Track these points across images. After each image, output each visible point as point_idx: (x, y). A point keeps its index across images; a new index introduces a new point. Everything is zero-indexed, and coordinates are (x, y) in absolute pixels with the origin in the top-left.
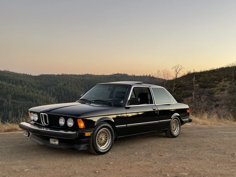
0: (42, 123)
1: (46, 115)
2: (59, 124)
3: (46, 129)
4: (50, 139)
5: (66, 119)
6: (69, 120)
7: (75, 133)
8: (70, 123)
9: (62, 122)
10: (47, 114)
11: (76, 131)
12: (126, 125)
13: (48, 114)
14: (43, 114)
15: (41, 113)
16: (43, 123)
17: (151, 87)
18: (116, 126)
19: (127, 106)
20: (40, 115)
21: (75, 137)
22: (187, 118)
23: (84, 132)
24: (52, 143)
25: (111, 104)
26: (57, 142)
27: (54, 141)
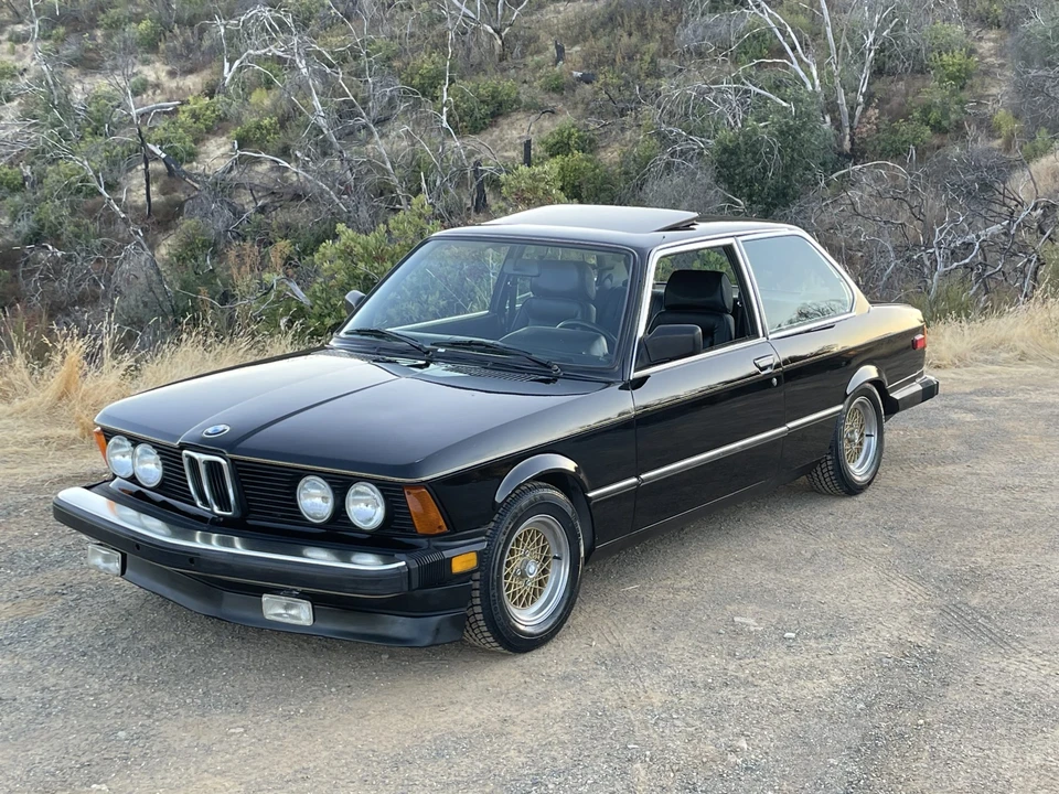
0: (192, 499)
1: (219, 463)
2: (300, 513)
4: (265, 598)
5: (340, 488)
6: (357, 493)
7: (403, 563)
8: (366, 509)
9: (314, 500)
10: (223, 462)
11: (403, 556)
12: (637, 477)
13: (233, 462)
14: (200, 457)
15: (185, 452)
16: (199, 503)
17: (740, 239)
18: (590, 495)
19: (634, 375)
20: (181, 460)
21: (406, 588)
22: (913, 380)
23: (447, 554)
24: (275, 615)
25: (550, 367)
26: (302, 614)
27: (287, 607)
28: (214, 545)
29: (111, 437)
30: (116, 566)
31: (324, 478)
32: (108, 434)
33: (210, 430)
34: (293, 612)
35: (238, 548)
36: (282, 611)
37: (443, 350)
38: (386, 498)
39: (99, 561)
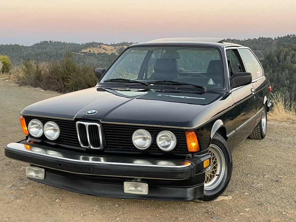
0: (79, 144)
2: (133, 146)
3: (93, 160)
4: (126, 183)
5: (154, 132)
7: (190, 164)
11: (188, 161)
12: (235, 130)
13: (103, 125)
14: (87, 124)
15: (78, 122)
16: (82, 145)
17: (238, 48)
18: (227, 136)
19: (230, 91)
20: (75, 126)
21: (193, 175)
23: (202, 159)
24: (129, 191)
25: (203, 88)
26: (143, 189)
27: (136, 187)
28: (91, 160)
29: (30, 120)
30: (41, 176)
31: (147, 130)
32: (28, 119)
33: (89, 112)
34: (139, 189)
35: (102, 161)
36: (133, 189)
37: (153, 85)
38: (176, 136)
39: (33, 174)
